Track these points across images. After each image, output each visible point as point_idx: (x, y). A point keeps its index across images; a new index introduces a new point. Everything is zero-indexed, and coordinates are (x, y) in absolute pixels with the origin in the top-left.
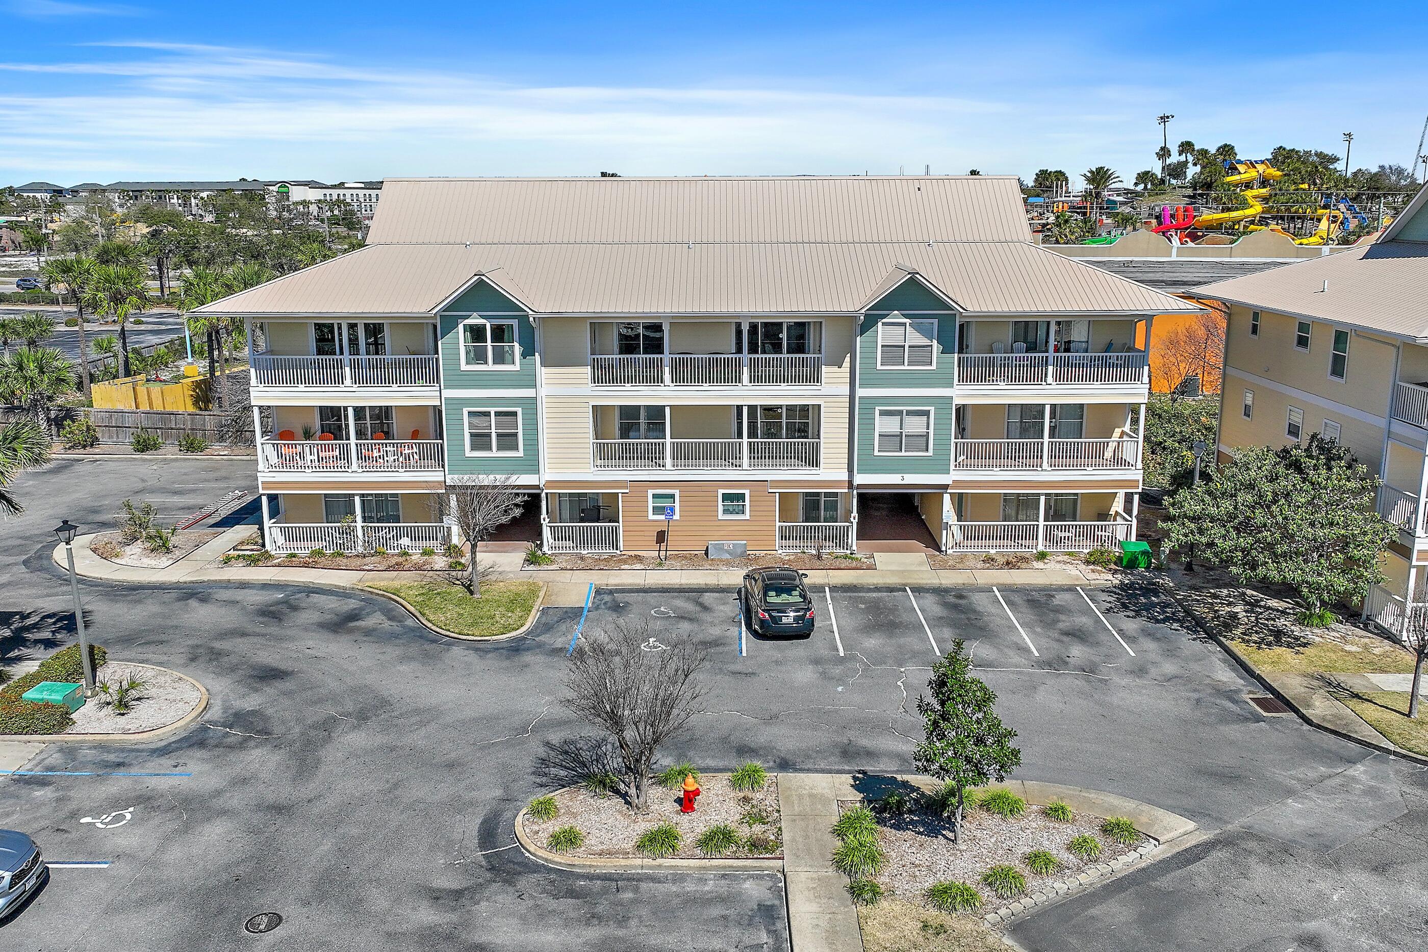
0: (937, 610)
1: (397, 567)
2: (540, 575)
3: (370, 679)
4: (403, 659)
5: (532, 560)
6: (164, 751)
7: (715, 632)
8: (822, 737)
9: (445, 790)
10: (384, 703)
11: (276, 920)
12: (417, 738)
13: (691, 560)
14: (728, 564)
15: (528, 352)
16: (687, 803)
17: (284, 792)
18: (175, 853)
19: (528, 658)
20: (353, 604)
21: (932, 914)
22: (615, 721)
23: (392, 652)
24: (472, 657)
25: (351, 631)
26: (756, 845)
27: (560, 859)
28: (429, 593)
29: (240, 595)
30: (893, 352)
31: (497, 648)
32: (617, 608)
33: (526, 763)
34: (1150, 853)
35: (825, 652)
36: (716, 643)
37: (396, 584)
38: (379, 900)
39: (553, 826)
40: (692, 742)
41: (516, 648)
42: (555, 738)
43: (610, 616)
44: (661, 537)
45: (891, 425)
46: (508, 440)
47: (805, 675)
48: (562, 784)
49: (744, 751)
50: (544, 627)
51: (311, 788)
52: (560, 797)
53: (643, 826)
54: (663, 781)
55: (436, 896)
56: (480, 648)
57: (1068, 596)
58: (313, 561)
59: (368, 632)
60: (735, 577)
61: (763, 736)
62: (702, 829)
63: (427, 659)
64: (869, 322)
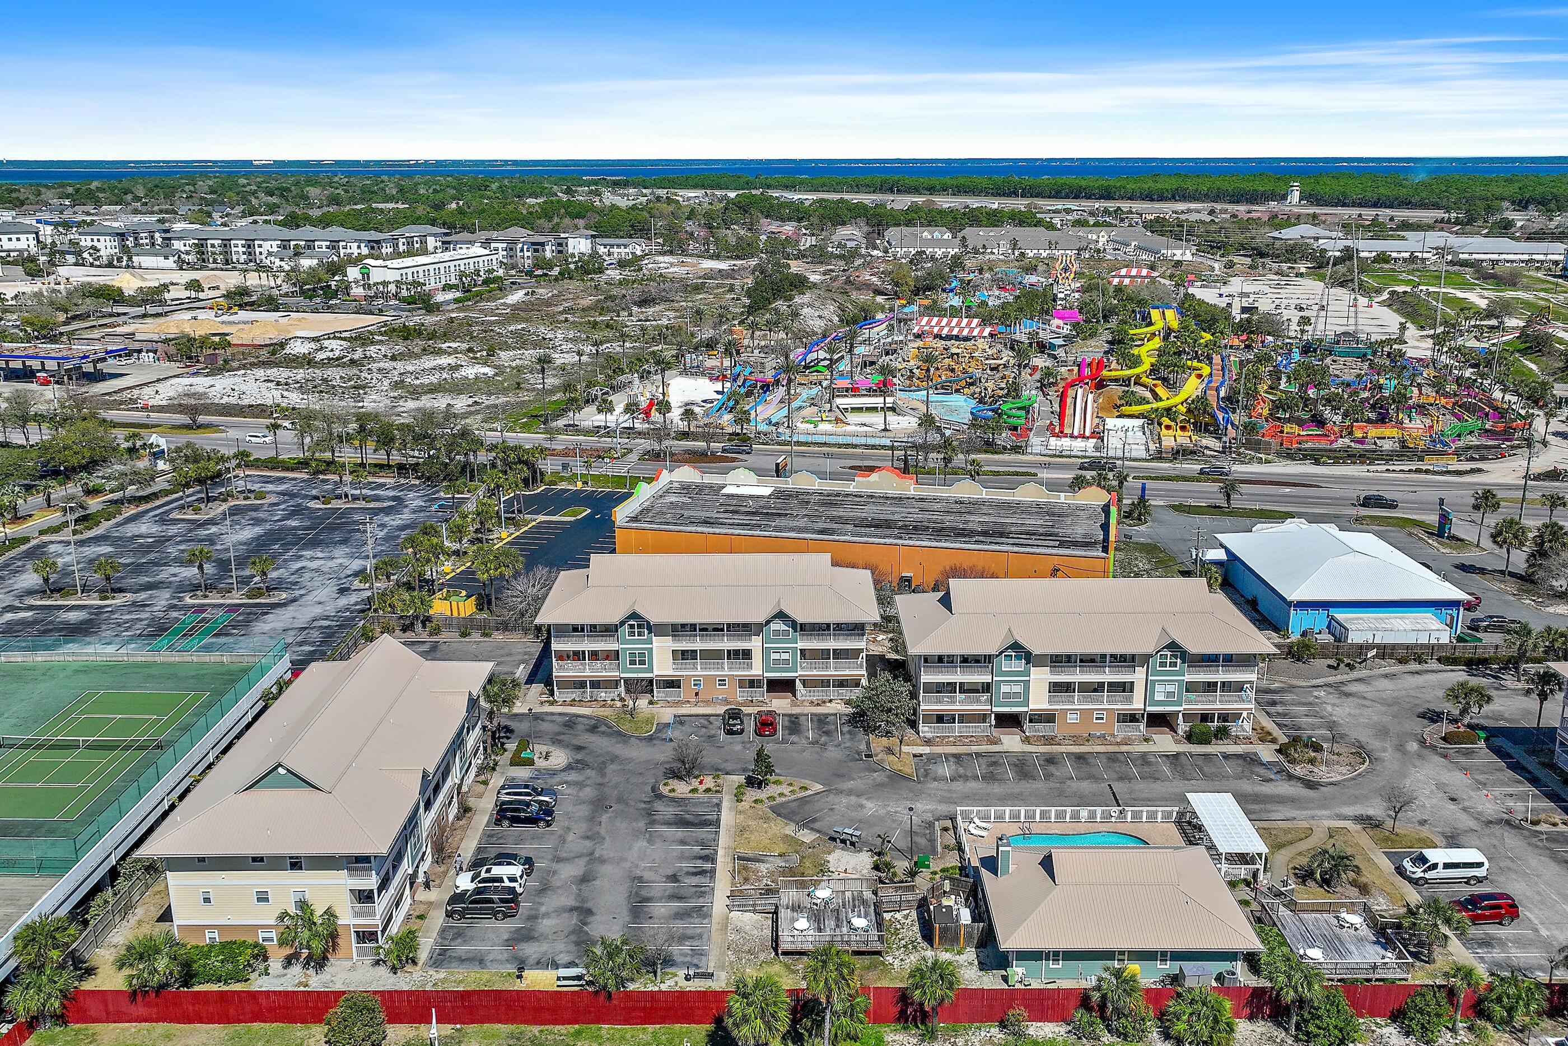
0: (787, 723)
1: (604, 706)
2: (655, 709)
3: (610, 749)
4: (617, 743)
5: (651, 703)
6: (563, 770)
7: (713, 732)
8: (739, 766)
9: (640, 780)
10: (617, 757)
11: (611, 807)
12: (629, 766)
13: (708, 703)
14: (720, 704)
15: (650, 632)
16: (701, 783)
17: (600, 780)
18: (581, 794)
19: (655, 742)
20: (593, 722)
21: (753, 805)
22: (683, 762)
23: (614, 740)
24: (638, 742)
25: (597, 732)
26: (717, 791)
27: (672, 795)
28: (619, 718)
29: (554, 718)
30: (777, 632)
31: (645, 738)
32: (682, 723)
33: (661, 773)
34: (809, 792)
35: (747, 740)
36: (713, 736)
37: (606, 714)
38: (632, 803)
39: (669, 788)
40: (703, 767)
41: (651, 738)
42: (668, 766)
43: (680, 727)
44: (697, 694)
45: (776, 656)
46: (642, 662)
47: (738, 747)
48: (670, 778)
49: (717, 770)
50: (658, 731)
51: (606, 780)
52: (670, 781)
53: (691, 788)
54: (696, 777)
55: (645, 802)
56: (640, 739)
57: (833, 717)
58: (573, 703)
59: (603, 733)
60: (721, 710)
61: (723, 766)
62: (704, 788)
63: (625, 742)
64: (768, 622)
